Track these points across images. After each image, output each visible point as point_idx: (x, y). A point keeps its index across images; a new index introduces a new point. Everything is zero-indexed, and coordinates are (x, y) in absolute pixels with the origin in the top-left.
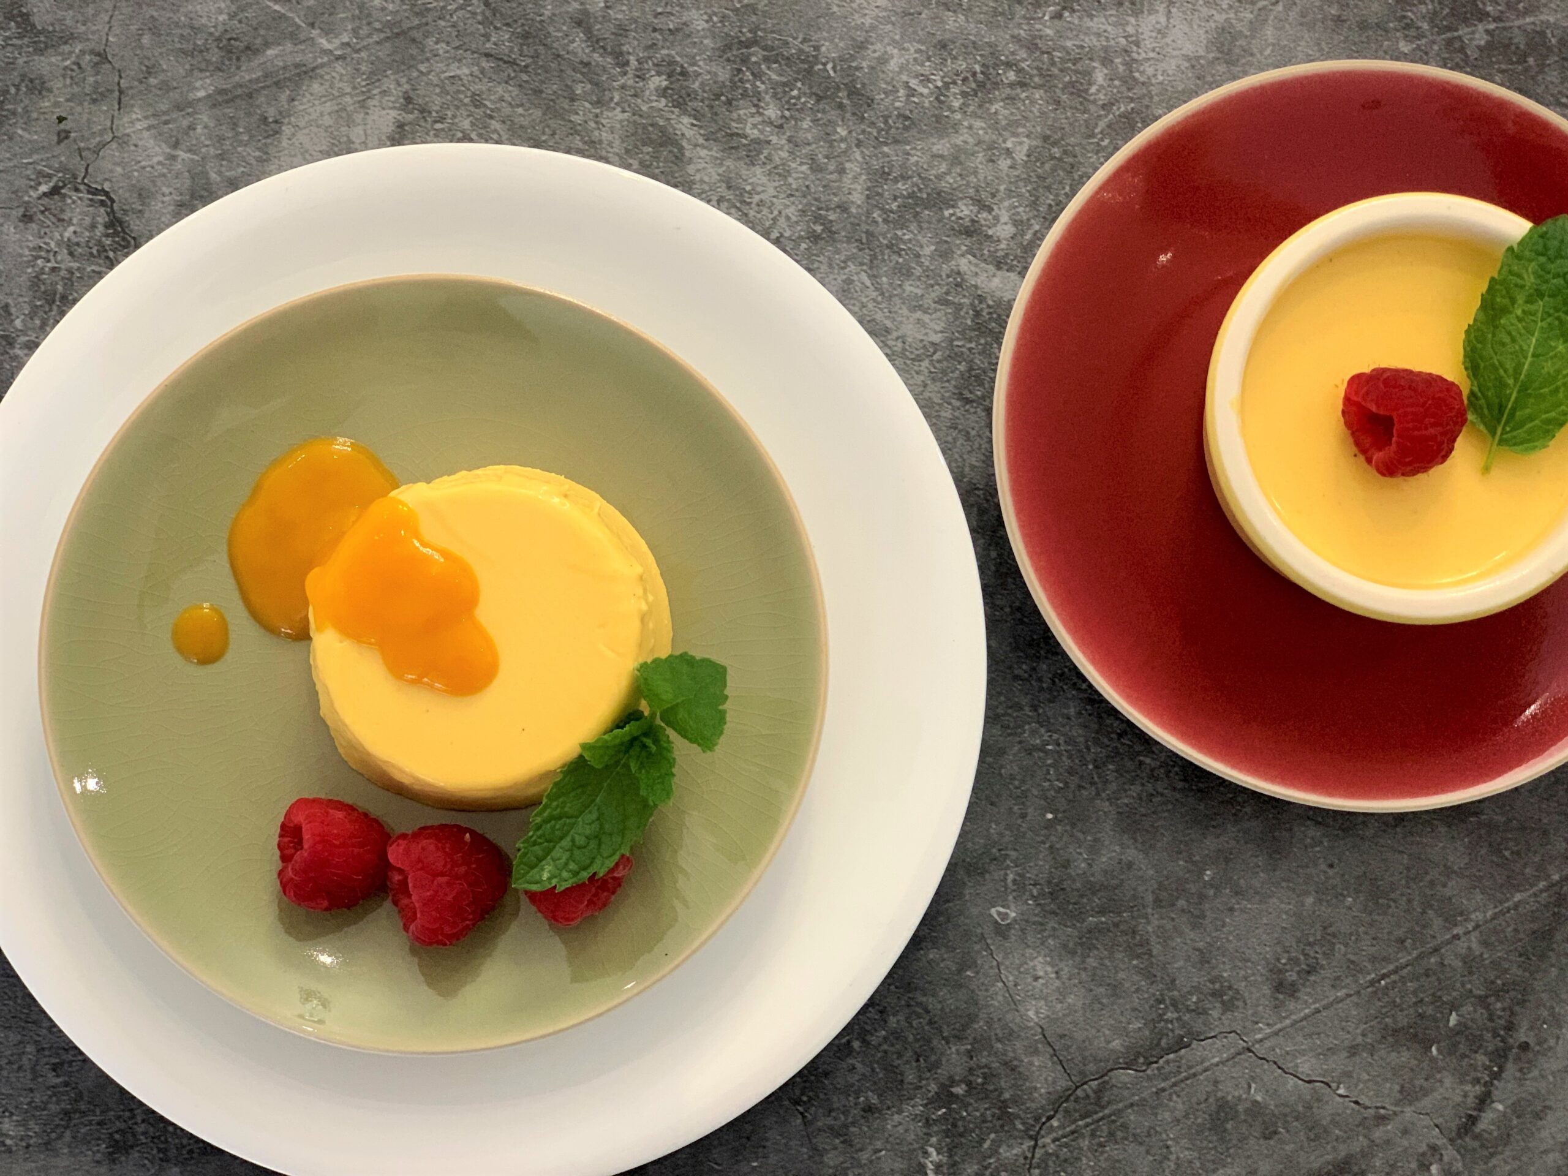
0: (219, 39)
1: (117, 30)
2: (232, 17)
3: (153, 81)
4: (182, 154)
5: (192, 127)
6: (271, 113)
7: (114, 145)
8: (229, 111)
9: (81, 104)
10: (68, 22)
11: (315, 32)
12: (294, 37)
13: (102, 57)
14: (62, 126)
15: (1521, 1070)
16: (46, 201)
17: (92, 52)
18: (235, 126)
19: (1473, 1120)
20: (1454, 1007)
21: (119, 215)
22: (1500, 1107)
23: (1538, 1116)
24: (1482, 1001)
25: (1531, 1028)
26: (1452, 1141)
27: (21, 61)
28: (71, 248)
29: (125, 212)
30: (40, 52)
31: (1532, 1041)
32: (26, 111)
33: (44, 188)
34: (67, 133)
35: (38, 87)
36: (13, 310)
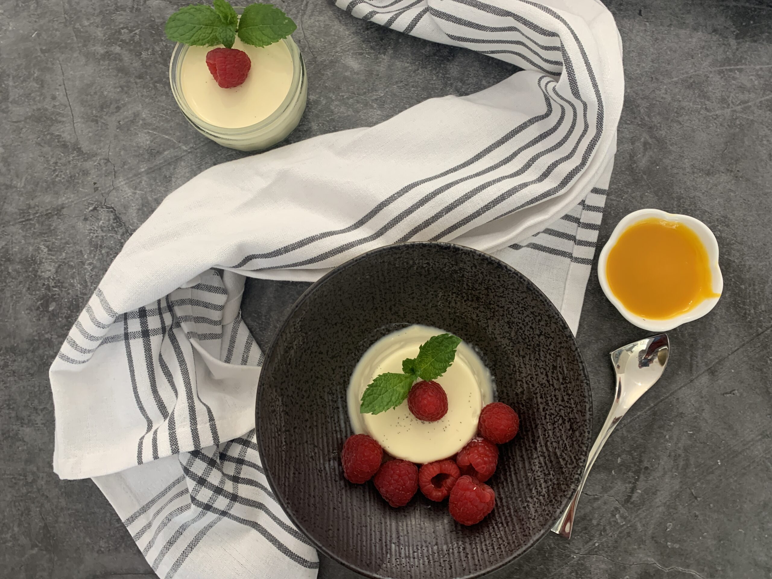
0: (147, 150)
1: (112, 150)
2: (151, 142)
3: (125, 167)
4: (138, 192)
5: (141, 182)
6: (168, 174)
7: (114, 191)
8: (154, 175)
9: (101, 177)
10: (95, 149)
11: (180, 144)
12: (174, 147)
13: (108, 160)
14: (96, 186)
15: (646, 477)
16: (92, 213)
17: (104, 159)
18: (155, 180)
19: (630, 497)
20: (619, 456)
21: (118, 215)
22: (639, 491)
23: (655, 493)
24: (629, 453)
25: (648, 461)
26: (623, 506)
27: (79, 165)
28: (101, 228)
29: (120, 214)
30: (85, 161)
31: (649, 466)
32: (83, 182)
33: (91, 208)
34: (98, 188)
35: (86, 173)
36: (84, 252)
